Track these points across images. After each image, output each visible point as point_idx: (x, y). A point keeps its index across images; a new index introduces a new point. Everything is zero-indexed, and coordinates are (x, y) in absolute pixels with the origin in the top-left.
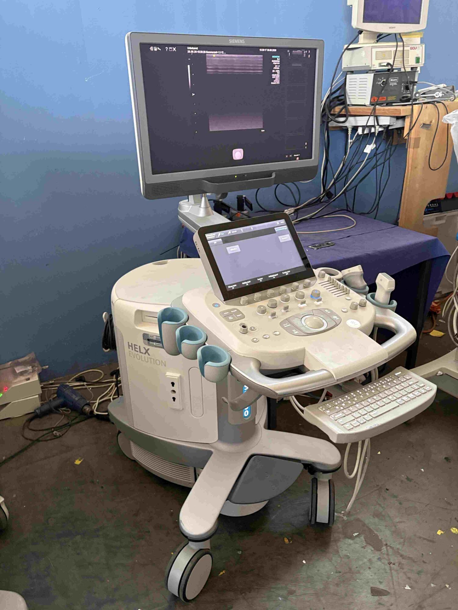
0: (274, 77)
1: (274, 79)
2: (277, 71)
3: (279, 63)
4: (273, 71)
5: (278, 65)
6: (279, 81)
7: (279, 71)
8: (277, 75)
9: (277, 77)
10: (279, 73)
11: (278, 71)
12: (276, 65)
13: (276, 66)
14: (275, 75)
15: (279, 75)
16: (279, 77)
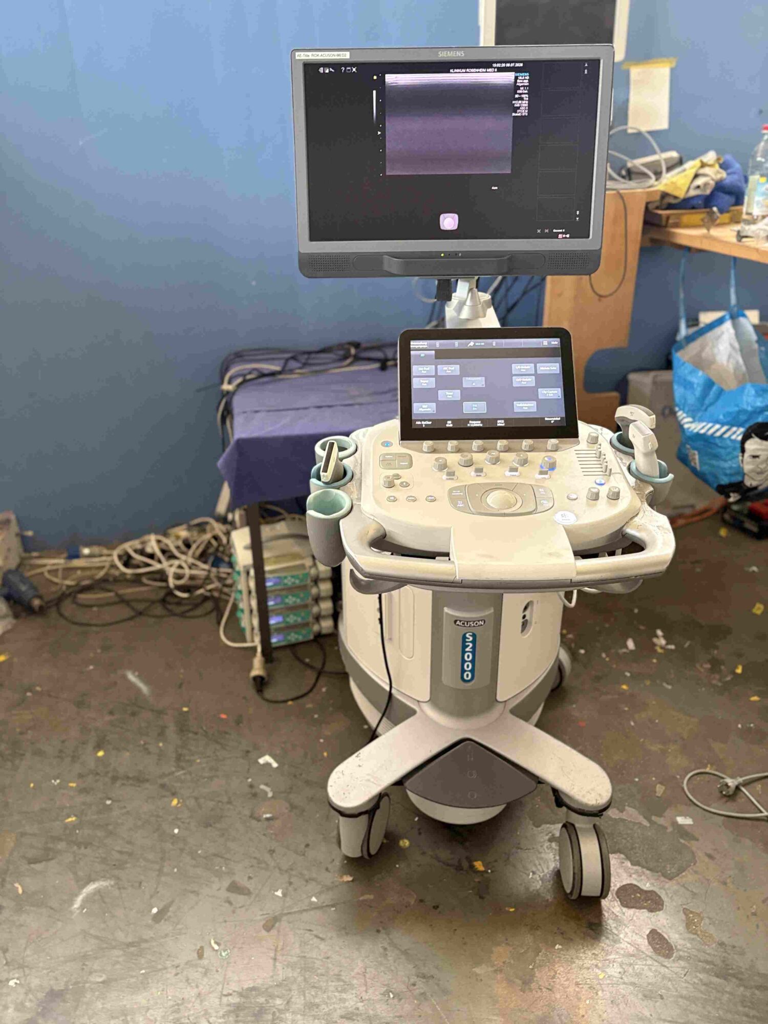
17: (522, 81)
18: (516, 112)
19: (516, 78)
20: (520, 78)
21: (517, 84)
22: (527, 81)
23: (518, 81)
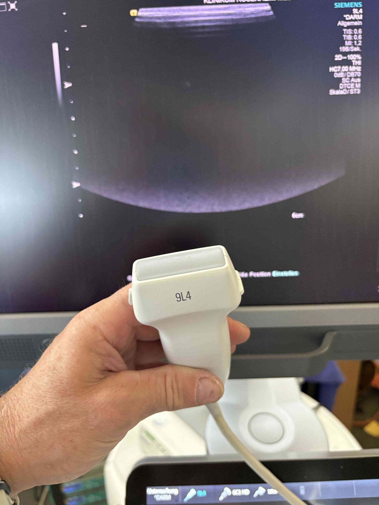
2: (350, 57)
7: (359, 57)
8: (352, 68)
10: (359, 63)
11: (356, 59)
15: (359, 69)
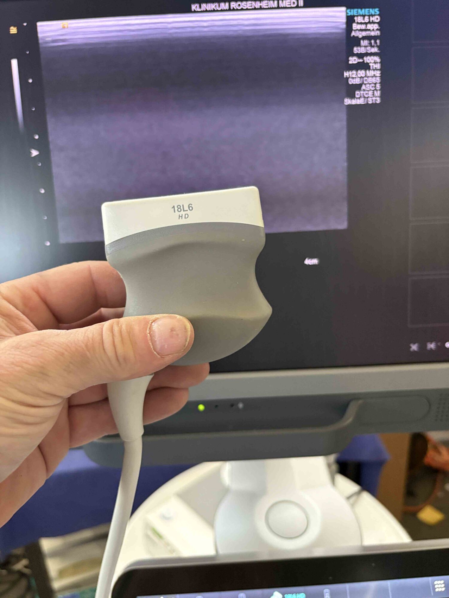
0: (357, 81)
1: (358, 87)
2: (367, 59)
3: (378, 33)
4: (353, 60)
5: (375, 38)
6: (378, 93)
7: (377, 59)
8: (370, 73)
9: (370, 80)
10: (378, 66)
11: (374, 61)
12: (364, 38)
13: (364, 43)
14: (361, 73)
15: (378, 73)
16: (378, 80)
17: (363, 27)
18: (353, 96)
19: (350, 20)
20: (359, 19)
21: (353, 34)
22: (376, 26)
23: (355, 26)
